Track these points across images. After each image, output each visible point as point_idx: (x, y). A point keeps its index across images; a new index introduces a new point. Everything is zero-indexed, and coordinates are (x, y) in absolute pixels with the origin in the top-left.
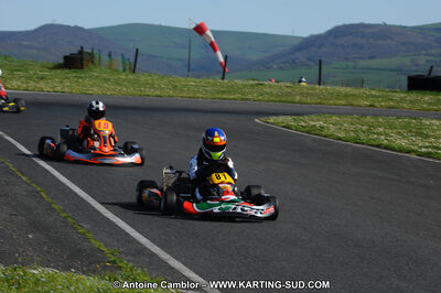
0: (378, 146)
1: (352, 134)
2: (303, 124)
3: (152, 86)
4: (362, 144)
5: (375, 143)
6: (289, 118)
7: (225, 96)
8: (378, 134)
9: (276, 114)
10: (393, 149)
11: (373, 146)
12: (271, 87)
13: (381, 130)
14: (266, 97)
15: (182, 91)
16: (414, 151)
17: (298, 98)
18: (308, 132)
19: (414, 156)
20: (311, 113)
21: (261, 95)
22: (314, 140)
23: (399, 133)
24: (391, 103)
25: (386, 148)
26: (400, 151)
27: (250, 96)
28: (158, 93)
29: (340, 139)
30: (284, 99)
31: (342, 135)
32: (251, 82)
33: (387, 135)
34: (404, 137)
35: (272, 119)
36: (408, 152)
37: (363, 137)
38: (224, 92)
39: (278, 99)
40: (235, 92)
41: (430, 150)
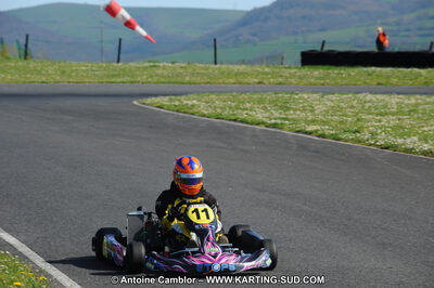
0: (235, 120)
1: (219, 110)
2: (177, 103)
3: (39, 73)
5: (233, 118)
6: (167, 98)
7: (113, 80)
9: (156, 95)
12: (164, 68)
13: (248, 105)
14: (155, 79)
15: (70, 76)
16: (263, 123)
17: (187, 79)
18: (177, 111)
19: (261, 127)
20: (191, 93)
21: (151, 77)
24: (280, 80)
25: (242, 122)
26: (252, 124)
27: (139, 79)
28: (44, 79)
29: (204, 116)
30: (173, 80)
32: (147, 64)
34: (267, 111)
35: (149, 101)
36: (258, 124)
37: (226, 112)
38: (113, 76)
39: (167, 80)
40: (124, 75)
41: (279, 121)
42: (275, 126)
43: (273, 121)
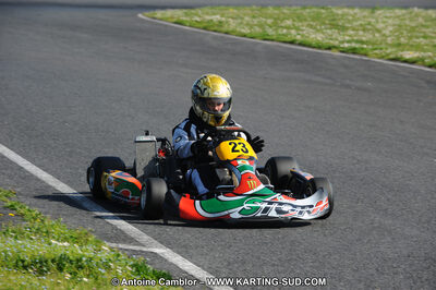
0: (292, 43)
1: (257, 29)
2: (197, 19)
4: (273, 40)
5: (287, 39)
8: (288, 28)
10: (310, 46)
11: (285, 42)
13: (289, 22)
16: (335, 47)
18: (205, 28)
19: (335, 53)
22: (215, 38)
23: (311, 26)
25: (300, 44)
26: (319, 48)
29: (245, 36)
31: (246, 31)
33: (297, 29)
34: (318, 31)
36: (329, 48)
37: (270, 31)
41: (354, 45)
42: (354, 51)
43: (346, 45)
